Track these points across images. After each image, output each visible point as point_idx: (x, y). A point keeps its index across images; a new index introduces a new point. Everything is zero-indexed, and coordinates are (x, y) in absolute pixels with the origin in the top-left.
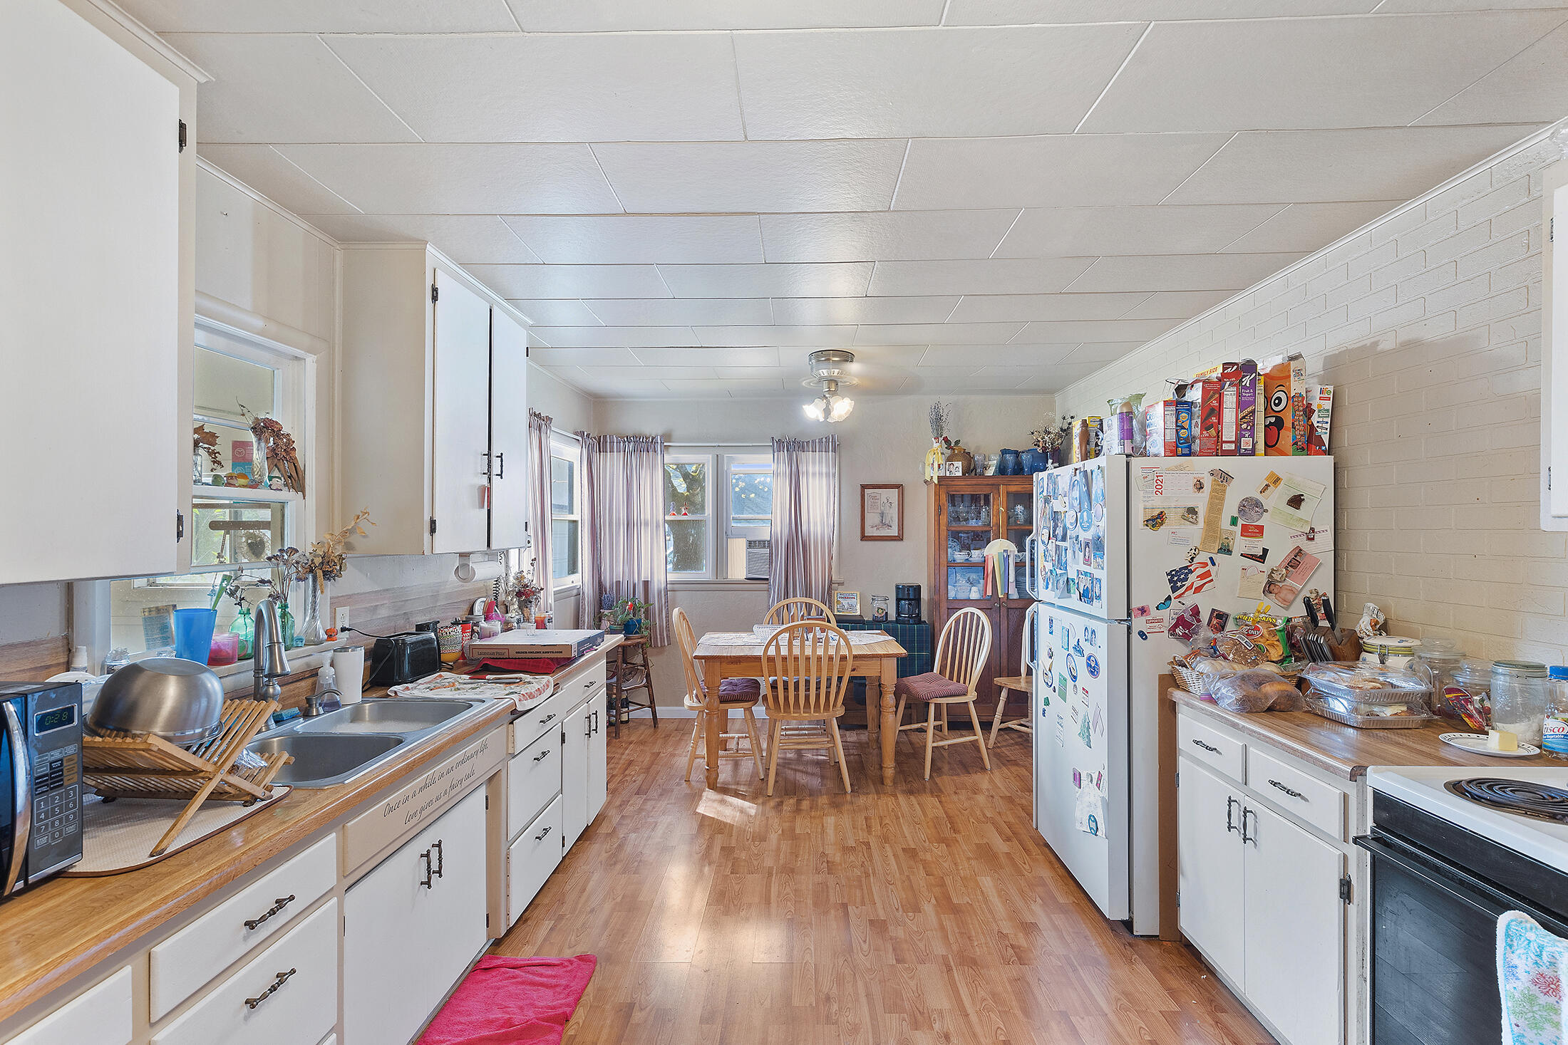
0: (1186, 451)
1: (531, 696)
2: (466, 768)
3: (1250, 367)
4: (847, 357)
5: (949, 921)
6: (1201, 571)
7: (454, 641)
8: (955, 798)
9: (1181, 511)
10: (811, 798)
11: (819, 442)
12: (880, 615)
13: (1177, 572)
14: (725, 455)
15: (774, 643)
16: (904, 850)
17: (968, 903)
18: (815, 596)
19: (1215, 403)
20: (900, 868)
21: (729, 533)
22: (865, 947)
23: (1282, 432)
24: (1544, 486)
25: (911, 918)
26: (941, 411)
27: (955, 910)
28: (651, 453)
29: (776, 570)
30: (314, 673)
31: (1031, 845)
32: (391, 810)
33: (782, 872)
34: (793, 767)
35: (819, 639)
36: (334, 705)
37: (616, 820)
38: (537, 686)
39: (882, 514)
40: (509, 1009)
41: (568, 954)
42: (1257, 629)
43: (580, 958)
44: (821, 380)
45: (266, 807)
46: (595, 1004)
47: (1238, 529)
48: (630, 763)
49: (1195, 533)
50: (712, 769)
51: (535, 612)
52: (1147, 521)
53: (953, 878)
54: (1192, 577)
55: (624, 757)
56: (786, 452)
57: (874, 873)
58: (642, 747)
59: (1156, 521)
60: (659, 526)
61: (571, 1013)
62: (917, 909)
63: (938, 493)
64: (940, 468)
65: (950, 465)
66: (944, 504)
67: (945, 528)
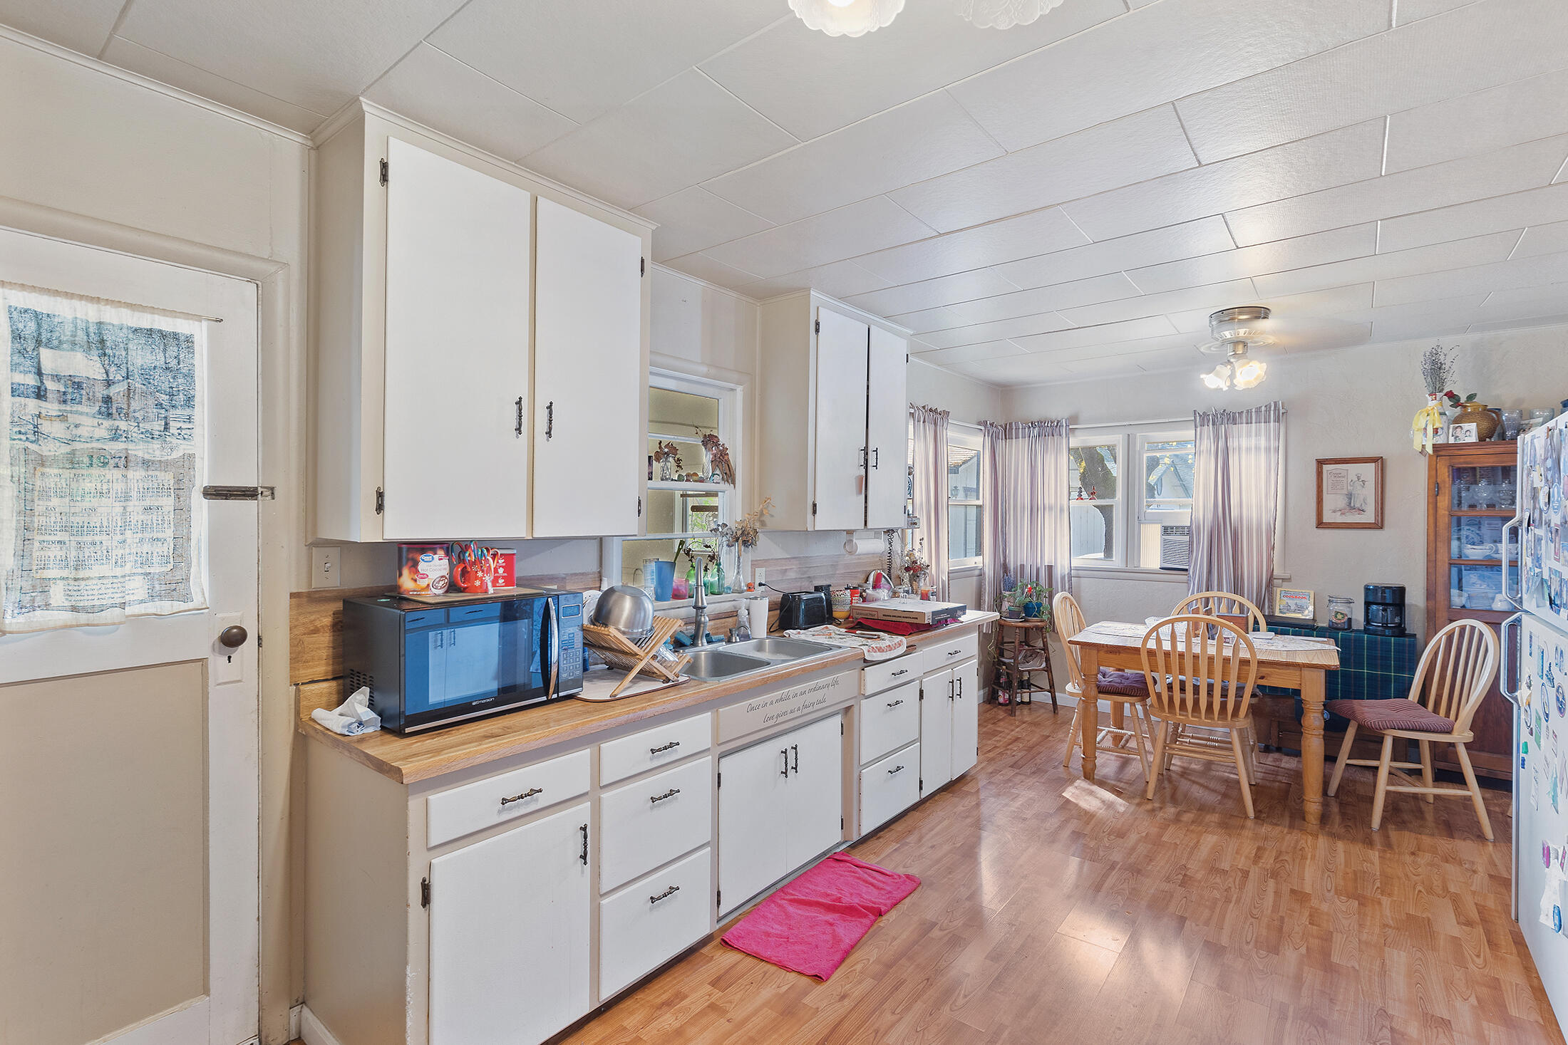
1: (880, 650)
2: (818, 695)
4: (1260, 313)
5: (1312, 976)
7: (844, 603)
8: (1408, 859)
10: (1199, 812)
11: (1256, 412)
12: (1340, 620)
14: (1138, 434)
15: (1155, 634)
16: (1293, 891)
17: (1354, 967)
18: (1248, 595)
20: (1276, 906)
21: (1142, 518)
25: (1262, 956)
26: (1442, 358)
27: (1330, 969)
28: (1056, 437)
29: (1196, 559)
30: (733, 614)
31: (1504, 940)
32: (752, 709)
33: (1126, 870)
34: (1193, 778)
35: (1225, 638)
36: (746, 637)
37: (981, 784)
38: (888, 643)
39: (1350, 496)
40: (843, 892)
41: (901, 871)
43: (908, 876)
44: (1225, 342)
45: (673, 686)
46: (907, 913)
48: (1017, 739)
50: (1089, 758)
51: (924, 585)
53: (1347, 937)
55: (1013, 733)
56: (1211, 426)
57: (1238, 901)
58: (1033, 728)
60: (1063, 510)
61: (886, 912)
62: (1275, 950)
63: (1434, 467)
64: (1439, 434)
65: (1457, 428)
66: (1444, 482)
67: (1447, 513)
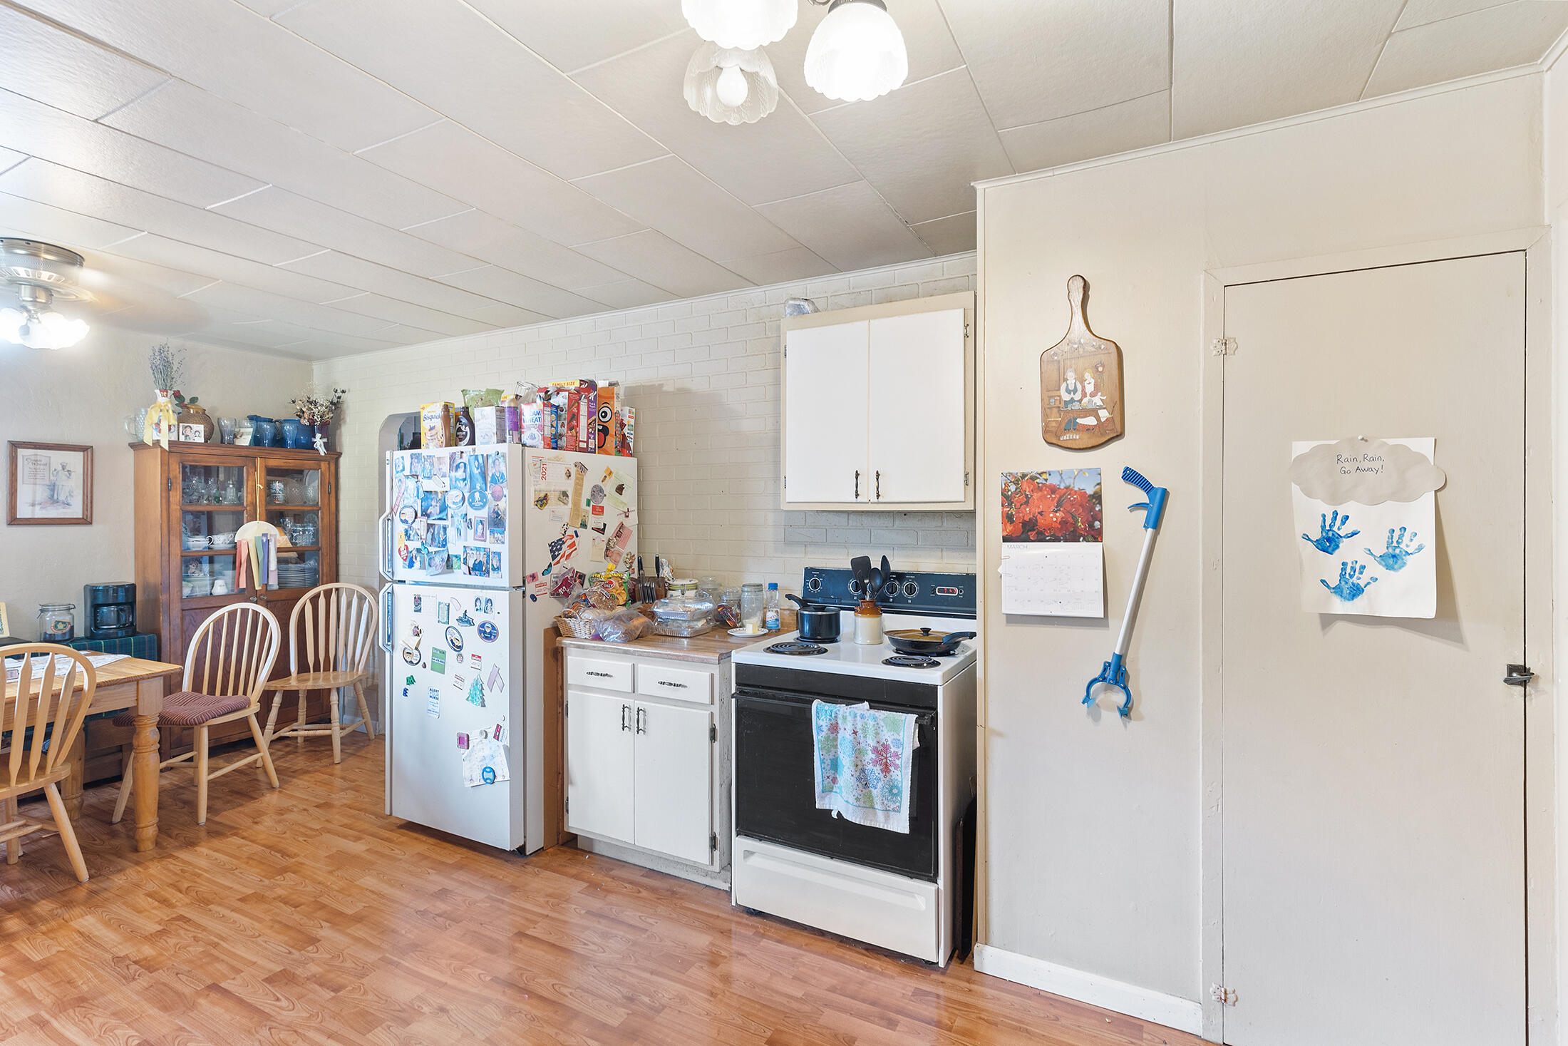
0: (554, 445)
3: (592, 386)
5: (359, 931)
6: (569, 542)
8: (259, 827)
9: (557, 494)
13: (555, 543)
17: (365, 907)
19: (575, 410)
20: (253, 917)
22: (284, 1003)
23: (608, 437)
24: (782, 486)
25: (314, 951)
26: (169, 357)
27: (358, 919)
39: (53, 487)
42: (611, 583)
44: (14, 282)
47: (590, 509)
49: (565, 511)
52: (537, 501)
53: (328, 895)
54: (564, 547)
59: (542, 501)
62: (314, 941)
63: (166, 462)
64: (172, 431)
65: (186, 427)
66: (176, 477)
67: (179, 507)
